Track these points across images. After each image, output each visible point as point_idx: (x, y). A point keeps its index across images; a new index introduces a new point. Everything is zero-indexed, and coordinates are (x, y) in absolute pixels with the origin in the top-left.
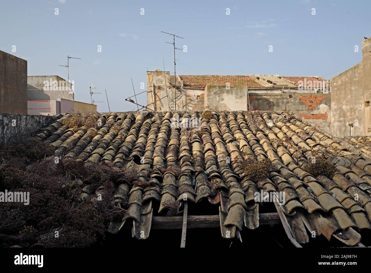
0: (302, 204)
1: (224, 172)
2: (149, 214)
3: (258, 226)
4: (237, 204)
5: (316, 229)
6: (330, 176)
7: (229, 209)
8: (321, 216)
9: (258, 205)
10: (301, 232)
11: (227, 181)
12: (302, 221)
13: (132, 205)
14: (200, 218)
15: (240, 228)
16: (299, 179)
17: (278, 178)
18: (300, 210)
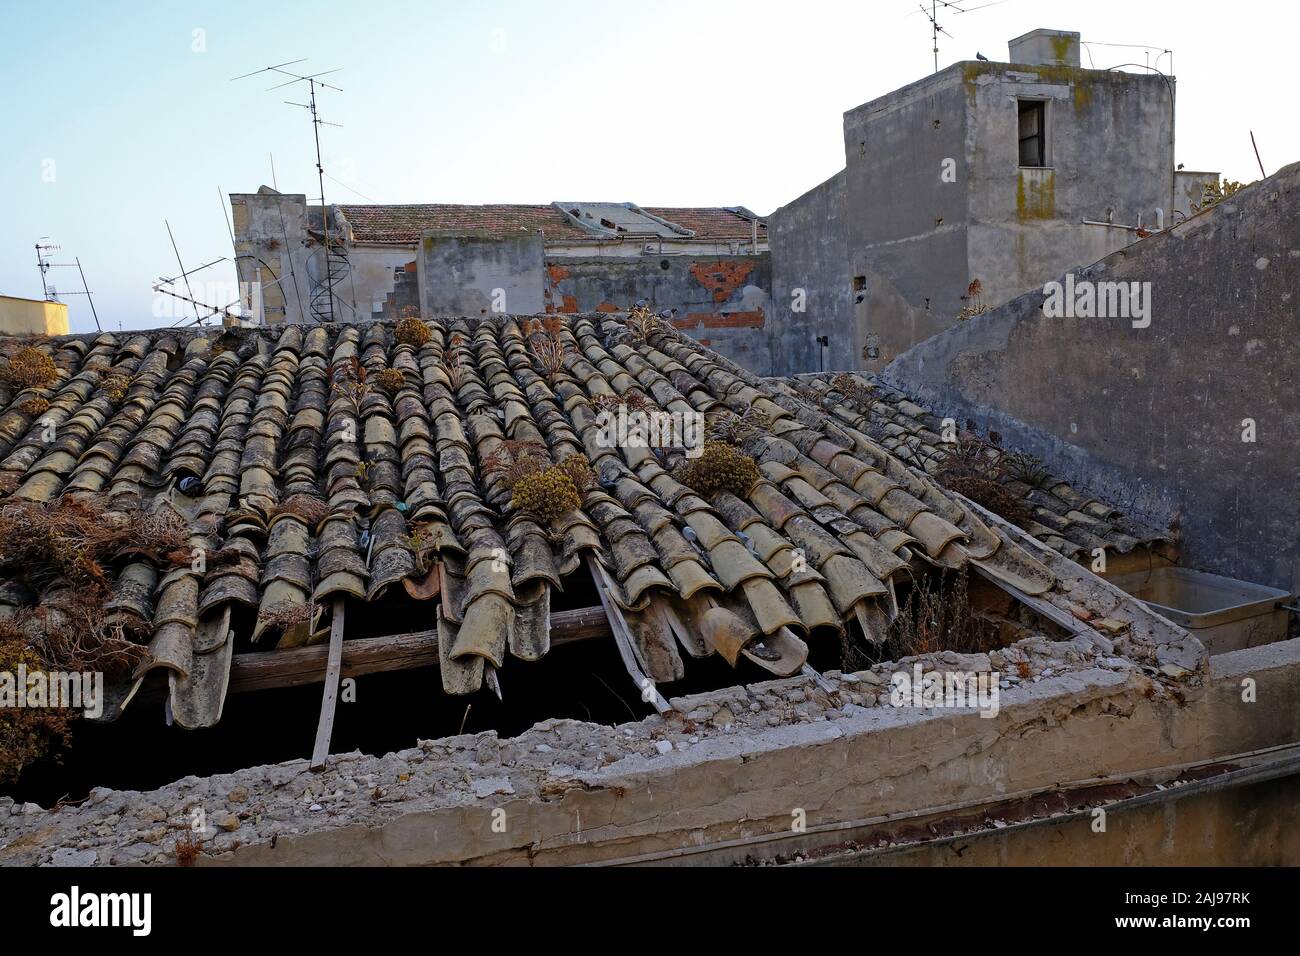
0: (667, 576)
1: (456, 502)
2: (222, 649)
3: (547, 649)
4: (486, 593)
5: (703, 640)
6: (743, 492)
7: (465, 610)
8: (714, 603)
9: (549, 591)
10: (664, 652)
11: (463, 527)
12: (667, 622)
13: (165, 627)
14: (382, 644)
15: (498, 662)
16: (663, 505)
17: (607, 509)
18: (662, 592)
